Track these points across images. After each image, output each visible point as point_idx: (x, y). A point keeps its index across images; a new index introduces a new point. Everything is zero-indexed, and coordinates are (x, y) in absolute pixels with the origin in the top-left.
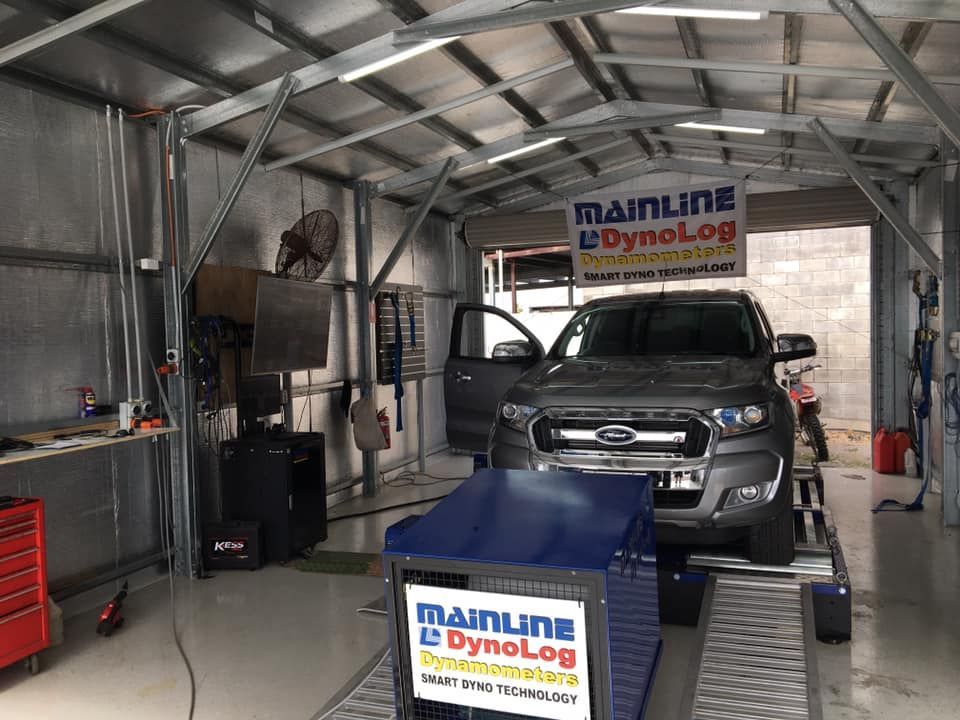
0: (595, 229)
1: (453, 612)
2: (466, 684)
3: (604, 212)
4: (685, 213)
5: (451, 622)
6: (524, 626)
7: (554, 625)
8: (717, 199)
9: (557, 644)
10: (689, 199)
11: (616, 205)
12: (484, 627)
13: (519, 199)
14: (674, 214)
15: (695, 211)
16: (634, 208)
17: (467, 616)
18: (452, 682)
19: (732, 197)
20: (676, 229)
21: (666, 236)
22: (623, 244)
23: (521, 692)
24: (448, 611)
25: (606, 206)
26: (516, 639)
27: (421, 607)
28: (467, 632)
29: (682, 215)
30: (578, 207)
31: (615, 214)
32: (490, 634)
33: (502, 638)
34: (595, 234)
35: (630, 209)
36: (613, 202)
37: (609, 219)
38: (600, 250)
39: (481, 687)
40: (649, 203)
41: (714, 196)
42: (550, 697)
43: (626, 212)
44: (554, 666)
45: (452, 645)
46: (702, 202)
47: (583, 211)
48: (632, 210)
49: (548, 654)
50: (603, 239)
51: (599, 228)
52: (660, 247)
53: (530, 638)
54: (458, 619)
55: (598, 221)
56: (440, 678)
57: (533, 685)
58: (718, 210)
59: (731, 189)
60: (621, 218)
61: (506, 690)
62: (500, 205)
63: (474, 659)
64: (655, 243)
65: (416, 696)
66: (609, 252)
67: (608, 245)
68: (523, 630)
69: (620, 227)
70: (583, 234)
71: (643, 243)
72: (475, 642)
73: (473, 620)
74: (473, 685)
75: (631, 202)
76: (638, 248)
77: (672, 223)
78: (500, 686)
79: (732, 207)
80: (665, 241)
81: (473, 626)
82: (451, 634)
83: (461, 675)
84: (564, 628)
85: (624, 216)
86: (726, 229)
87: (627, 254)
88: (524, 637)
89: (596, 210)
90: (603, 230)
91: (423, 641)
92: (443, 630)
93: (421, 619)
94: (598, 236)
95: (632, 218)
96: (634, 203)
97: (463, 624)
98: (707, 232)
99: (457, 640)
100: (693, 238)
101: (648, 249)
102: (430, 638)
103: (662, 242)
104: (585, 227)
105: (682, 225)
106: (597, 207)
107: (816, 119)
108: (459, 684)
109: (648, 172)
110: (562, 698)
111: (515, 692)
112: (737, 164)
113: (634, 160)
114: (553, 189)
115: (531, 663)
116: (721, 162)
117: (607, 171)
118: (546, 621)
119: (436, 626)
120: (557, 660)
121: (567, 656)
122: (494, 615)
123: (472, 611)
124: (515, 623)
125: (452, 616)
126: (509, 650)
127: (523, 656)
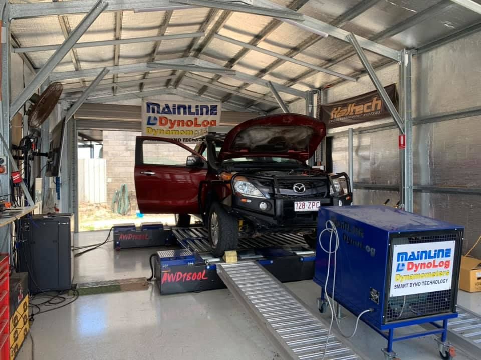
0: (156, 116)
1: (411, 254)
2: (411, 285)
3: (161, 109)
4: (198, 114)
6: (435, 254)
8: (211, 110)
9: (445, 260)
10: (199, 108)
11: (167, 107)
14: (193, 114)
15: (202, 114)
16: (176, 109)
17: (416, 255)
18: (406, 286)
19: (216, 110)
20: (193, 121)
21: (189, 124)
22: (169, 125)
24: (410, 254)
25: (163, 106)
27: (399, 254)
29: (197, 115)
30: (148, 105)
31: (166, 110)
33: (427, 261)
34: (155, 119)
35: (173, 109)
36: (166, 105)
37: (164, 112)
38: (157, 127)
40: (182, 107)
41: (210, 108)
42: (440, 282)
43: (172, 110)
44: (443, 269)
45: (409, 269)
46: (205, 110)
47: (151, 107)
48: (174, 109)
50: (160, 122)
51: (158, 116)
52: (186, 128)
53: (436, 259)
55: (158, 113)
56: (402, 285)
57: (434, 279)
58: (211, 115)
59: (216, 106)
60: (169, 113)
61: (425, 283)
63: (416, 273)
64: (184, 126)
66: (162, 128)
67: (161, 124)
69: (169, 117)
70: (150, 118)
71: (179, 125)
72: (417, 265)
74: (414, 285)
75: (174, 106)
76: (176, 128)
77: (192, 118)
78: (423, 282)
79: (216, 114)
80: (188, 126)
82: (409, 264)
83: (410, 282)
85: (171, 112)
86: (213, 123)
87: (170, 130)
89: (157, 107)
90: (160, 117)
91: (398, 270)
92: (406, 263)
93: (398, 261)
94: (157, 120)
95: (175, 113)
98: (206, 124)
99: (411, 267)
100: (199, 126)
101: (181, 128)
102: (400, 268)
103: (187, 126)
104: (151, 115)
105: (196, 119)
106: (158, 106)
107: (270, 82)
108: (409, 286)
109: (167, 94)
110: (443, 282)
111: (429, 283)
112: (204, 97)
113: (160, 87)
114: (118, 95)
115: (435, 270)
116: (197, 95)
117: (146, 91)
118: (442, 251)
119: (404, 262)
120: (444, 266)
121: (447, 264)
122: (426, 252)
123: (418, 252)
124: (432, 255)
125: (411, 256)
126: (429, 266)
127: (433, 267)
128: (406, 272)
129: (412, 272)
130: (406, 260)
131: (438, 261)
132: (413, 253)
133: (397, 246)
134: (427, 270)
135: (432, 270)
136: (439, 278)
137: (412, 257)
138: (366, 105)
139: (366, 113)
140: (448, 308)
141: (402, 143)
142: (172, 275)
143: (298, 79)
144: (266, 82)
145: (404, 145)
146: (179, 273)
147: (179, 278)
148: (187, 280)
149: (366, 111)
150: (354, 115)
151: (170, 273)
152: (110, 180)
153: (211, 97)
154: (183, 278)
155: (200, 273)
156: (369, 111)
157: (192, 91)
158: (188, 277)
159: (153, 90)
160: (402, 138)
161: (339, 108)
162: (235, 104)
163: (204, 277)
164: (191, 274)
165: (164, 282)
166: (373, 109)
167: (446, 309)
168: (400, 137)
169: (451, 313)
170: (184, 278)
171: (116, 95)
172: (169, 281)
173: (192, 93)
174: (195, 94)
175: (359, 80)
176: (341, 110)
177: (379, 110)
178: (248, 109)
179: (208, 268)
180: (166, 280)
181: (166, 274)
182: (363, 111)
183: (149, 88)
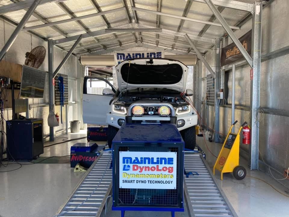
1: (135, 159)
2: (137, 182)
5: (134, 162)
6: (158, 161)
7: (167, 160)
9: (168, 166)
10: (149, 55)
12: (145, 163)
13: (97, 51)
16: (134, 56)
17: (140, 160)
18: (133, 182)
19: (161, 55)
23: (155, 182)
24: (133, 159)
25: (126, 55)
26: (155, 165)
27: (124, 158)
28: (139, 165)
30: (118, 54)
31: (129, 58)
32: (147, 165)
33: (151, 165)
36: (128, 54)
39: (142, 182)
40: (138, 55)
41: (156, 54)
42: (164, 182)
44: (167, 172)
45: (134, 170)
46: (153, 56)
47: (119, 56)
49: (165, 169)
53: (159, 165)
54: (137, 161)
55: (124, 59)
56: (129, 181)
57: (159, 179)
59: (160, 53)
61: (150, 182)
62: (91, 52)
63: (141, 173)
65: (120, 187)
68: (157, 163)
72: (142, 168)
73: (142, 161)
74: (140, 182)
78: (149, 181)
81: (141, 163)
82: (134, 166)
83: (136, 179)
84: (170, 161)
85: (131, 58)
88: (158, 165)
91: (124, 169)
92: (131, 165)
93: (124, 162)
96: (134, 55)
97: (138, 162)
99: (136, 168)
102: (126, 168)
104: (120, 60)
106: (124, 55)
107: (186, 34)
108: (135, 182)
110: (168, 182)
111: (154, 182)
114: (108, 49)
115: (159, 173)
117: (124, 45)
118: (165, 159)
119: (129, 164)
120: (168, 171)
121: (170, 169)
122: (149, 159)
123: (141, 158)
124: (155, 161)
125: (134, 160)
126: (153, 169)
127: (157, 170)
128: (131, 171)
129: (137, 172)
130: (131, 163)
131: (161, 166)
132: (137, 158)
133: (122, 152)
134: (150, 172)
135: (156, 172)
136: (164, 180)
137: (136, 161)
140: (176, 203)
141: (252, 76)
147: (81, 159)
150: (236, 54)
153: (165, 46)
154: (83, 159)
155: (94, 158)
158: (86, 158)
160: (252, 71)
161: (230, 50)
164: (88, 157)
165: (72, 160)
167: (174, 203)
169: (179, 208)
172: (75, 160)
175: (241, 28)
176: (231, 51)
181: (74, 156)
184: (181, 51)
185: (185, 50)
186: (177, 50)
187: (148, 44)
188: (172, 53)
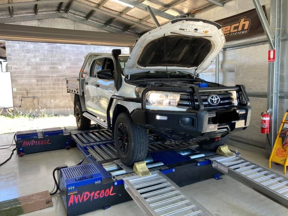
107: (149, 7)
109: (59, 18)
112: (91, 21)
113: (53, 11)
114: (15, 16)
116: (85, 19)
117: (40, 14)
138: (233, 26)
139: (233, 33)
141: (272, 57)
142: (79, 195)
143: (171, 5)
144: (146, 7)
145: (274, 58)
146: (87, 193)
147: (86, 198)
148: (95, 198)
149: (232, 31)
151: (77, 195)
152: (15, 90)
153: (96, 21)
154: (90, 197)
155: (108, 190)
156: (236, 30)
157: (80, 16)
158: (96, 195)
159: (46, 13)
160: (272, 53)
162: (116, 27)
163: (111, 193)
164: (98, 192)
165: (71, 204)
166: (240, 29)
168: (269, 52)
170: (92, 197)
171: (13, 16)
172: (77, 202)
173: (81, 17)
174: (83, 18)
175: (225, 5)
177: (246, 30)
178: (126, 32)
179: (116, 184)
180: (72, 202)
181: (73, 195)
182: (230, 31)
183: (43, 11)
184: (115, 28)
185: (119, 29)
186: (111, 27)
187: (75, 16)
188: (105, 30)
